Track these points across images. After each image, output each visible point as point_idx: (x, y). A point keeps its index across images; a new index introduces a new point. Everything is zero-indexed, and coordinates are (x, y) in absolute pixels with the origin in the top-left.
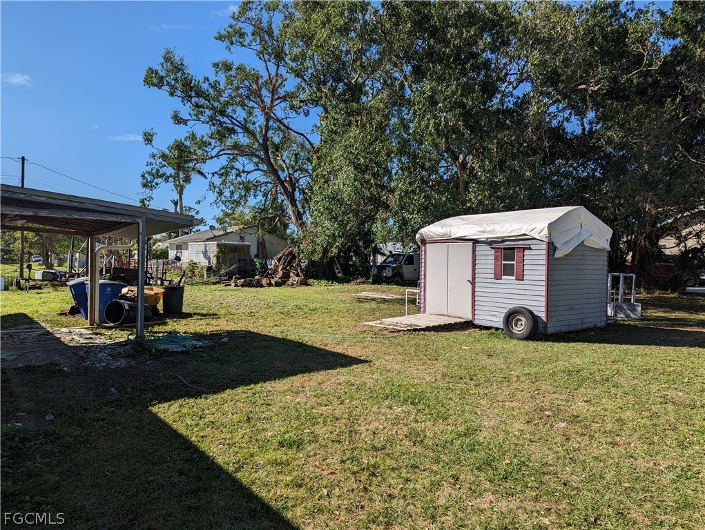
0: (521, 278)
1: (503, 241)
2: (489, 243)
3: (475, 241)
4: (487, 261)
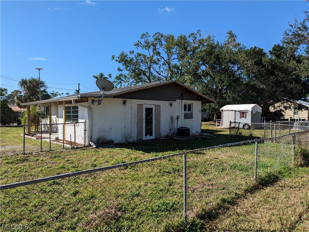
0: (246, 118)
1: (242, 111)
2: (239, 111)
3: (235, 111)
4: (238, 115)
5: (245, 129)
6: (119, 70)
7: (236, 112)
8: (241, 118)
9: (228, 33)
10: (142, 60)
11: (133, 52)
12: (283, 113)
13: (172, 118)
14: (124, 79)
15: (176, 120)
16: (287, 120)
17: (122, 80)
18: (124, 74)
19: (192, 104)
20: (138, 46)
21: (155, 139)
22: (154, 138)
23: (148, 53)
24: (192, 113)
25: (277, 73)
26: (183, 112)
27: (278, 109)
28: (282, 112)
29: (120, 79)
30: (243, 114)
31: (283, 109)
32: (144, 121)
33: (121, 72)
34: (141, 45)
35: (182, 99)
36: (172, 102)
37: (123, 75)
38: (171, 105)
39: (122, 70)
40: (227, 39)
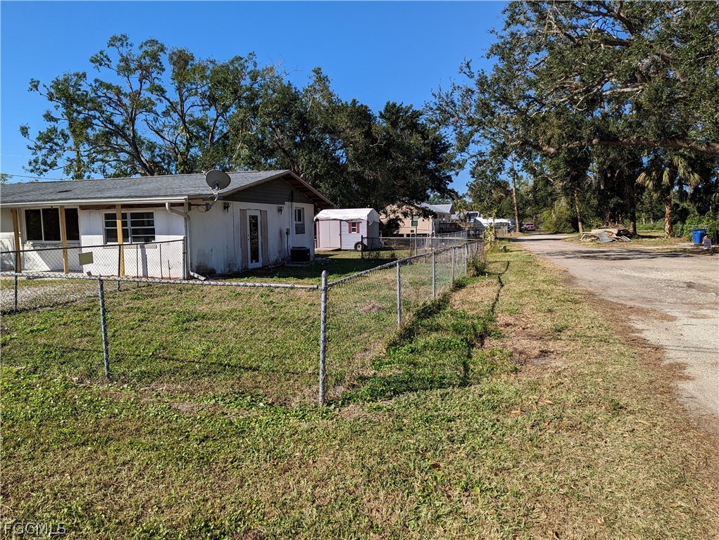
0: (358, 232)
1: (352, 220)
2: (347, 221)
3: (341, 220)
4: (346, 227)
5: (358, 251)
6: (49, 117)
7: (342, 222)
8: (350, 232)
9: (315, 71)
10: (110, 99)
11: (84, 75)
12: (401, 224)
13: (281, 232)
14: (60, 142)
15: (286, 235)
16: (402, 235)
17: (57, 144)
18: (62, 130)
19: (303, 208)
20: (101, 65)
21: (263, 267)
22: (261, 266)
23: (129, 84)
24: (303, 224)
25: (394, 154)
26: (294, 222)
27: (392, 216)
28: (399, 222)
29: (51, 140)
30: (354, 225)
31: (401, 216)
32: (249, 237)
33: (52, 124)
34: (107, 62)
35: (292, 201)
36: (281, 205)
37: (59, 130)
38: (280, 210)
39: (56, 120)
40: (311, 82)
